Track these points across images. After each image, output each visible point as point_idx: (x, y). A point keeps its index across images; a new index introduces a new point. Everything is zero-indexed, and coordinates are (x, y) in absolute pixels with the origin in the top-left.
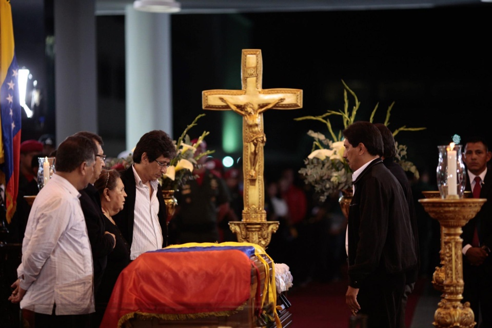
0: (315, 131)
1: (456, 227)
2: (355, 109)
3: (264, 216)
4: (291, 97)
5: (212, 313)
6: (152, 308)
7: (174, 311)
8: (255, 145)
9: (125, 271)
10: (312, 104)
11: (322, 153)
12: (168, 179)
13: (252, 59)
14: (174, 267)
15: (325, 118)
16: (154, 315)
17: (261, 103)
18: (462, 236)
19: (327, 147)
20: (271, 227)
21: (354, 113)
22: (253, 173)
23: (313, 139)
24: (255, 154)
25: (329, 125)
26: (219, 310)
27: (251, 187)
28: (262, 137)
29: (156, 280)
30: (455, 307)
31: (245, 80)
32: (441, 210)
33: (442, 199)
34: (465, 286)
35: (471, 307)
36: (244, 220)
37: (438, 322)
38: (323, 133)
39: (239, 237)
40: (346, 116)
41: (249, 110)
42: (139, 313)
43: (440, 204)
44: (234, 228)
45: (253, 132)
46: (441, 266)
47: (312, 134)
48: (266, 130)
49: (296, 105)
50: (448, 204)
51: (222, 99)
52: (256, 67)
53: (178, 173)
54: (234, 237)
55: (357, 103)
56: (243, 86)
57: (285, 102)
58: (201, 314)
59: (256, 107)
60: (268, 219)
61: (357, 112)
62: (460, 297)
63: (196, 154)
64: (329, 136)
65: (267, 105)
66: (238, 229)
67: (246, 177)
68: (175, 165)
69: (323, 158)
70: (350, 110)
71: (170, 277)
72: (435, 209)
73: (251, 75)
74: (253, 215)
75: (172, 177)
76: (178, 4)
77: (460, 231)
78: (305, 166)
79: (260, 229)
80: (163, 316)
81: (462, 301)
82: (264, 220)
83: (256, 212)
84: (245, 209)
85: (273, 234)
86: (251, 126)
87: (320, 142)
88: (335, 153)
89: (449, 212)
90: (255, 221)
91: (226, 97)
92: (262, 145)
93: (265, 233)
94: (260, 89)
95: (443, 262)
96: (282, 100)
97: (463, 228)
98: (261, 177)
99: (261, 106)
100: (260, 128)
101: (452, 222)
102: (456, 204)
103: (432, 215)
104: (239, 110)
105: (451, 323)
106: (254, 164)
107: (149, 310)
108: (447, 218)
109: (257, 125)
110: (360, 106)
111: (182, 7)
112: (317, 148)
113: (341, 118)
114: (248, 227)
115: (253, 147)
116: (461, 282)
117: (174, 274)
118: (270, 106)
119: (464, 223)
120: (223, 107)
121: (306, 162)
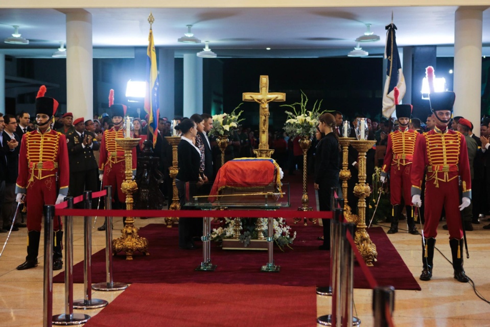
0: (288, 111)
1: (364, 152)
2: (306, 102)
3: (268, 147)
4: (280, 96)
5: (258, 187)
6: (233, 184)
7: (241, 186)
8: (265, 117)
9: (221, 169)
10: (289, 100)
11: (292, 121)
12: (226, 130)
13: (264, 80)
14: (242, 167)
15: (293, 106)
16: (233, 187)
17: (268, 98)
18: (366, 156)
19: (294, 118)
20: (271, 152)
21: (306, 104)
22: (264, 128)
23: (287, 115)
24: (265, 120)
25: (294, 108)
26: (261, 185)
27: (263, 135)
28: (268, 113)
29: (234, 172)
30: (363, 185)
31: (261, 89)
32: (359, 145)
33: (358, 141)
34: (367, 177)
35: (369, 185)
36: (259, 149)
37: (356, 191)
38: (291, 112)
39: (258, 156)
40: (302, 104)
41: (263, 101)
42: (227, 186)
43: (358, 143)
44: (255, 152)
45: (264, 111)
46: (343, 169)
47: (287, 112)
48: (270, 110)
49: (283, 100)
50: (361, 143)
51: (251, 97)
52: (266, 83)
53: (230, 128)
54: (255, 156)
55: (307, 100)
56: (260, 91)
57: (278, 98)
58: (253, 187)
59: (266, 100)
60: (270, 148)
61: (307, 103)
62: (365, 181)
63: (238, 120)
64: (294, 113)
65: (270, 99)
66: (257, 153)
67: (261, 130)
68: (229, 124)
69: (292, 123)
70: (304, 103)
71: (240, 171)
72: (356, 145)
73: (264, 87)
74: (264, 147)
75: (228, 129)
76: (216, 55)
77: (365, 154)
78: (285, 126)
79: (266, 153)
80: (237, 188)
81: (366, 183)
82: (268, 149)
83: (265, 145)
84: (260, 144)
85: (272, 155)
86: (263, 109)
87: (291, 116)
88: (298, 121)
89: (362, 146)
90: (264, 149)
91: (253, 96)
92: (267, 117)
93: (268, 154)
94: (268, 93)
95: (344, 168)
96: (277, 97)
97: (367, 153)
98: (267, 130)
99: (268, 100)
100: (267, 110)
101: (362, 150)
102: (364, 143)
103: (354, 147)
104: (258, 102)
105: (361, 192)
106: (264, 125)
107: (231, 185)
108: (361, 148)
109: (266, 108)
110: (308, 101)
111: (217, 56)
112: (289, 118)
113: (300, 105)
114: (261, 152)
115: (264, 117)
116: (365, 175)
117: (242, 170)
118: (271, 100)
119: (367, 150)
120: (251, 100)
121: (285, 124)
